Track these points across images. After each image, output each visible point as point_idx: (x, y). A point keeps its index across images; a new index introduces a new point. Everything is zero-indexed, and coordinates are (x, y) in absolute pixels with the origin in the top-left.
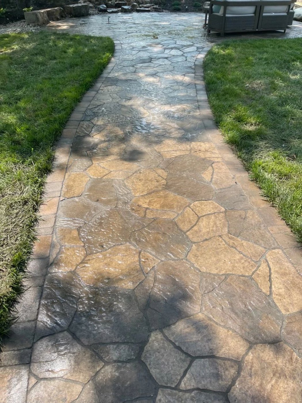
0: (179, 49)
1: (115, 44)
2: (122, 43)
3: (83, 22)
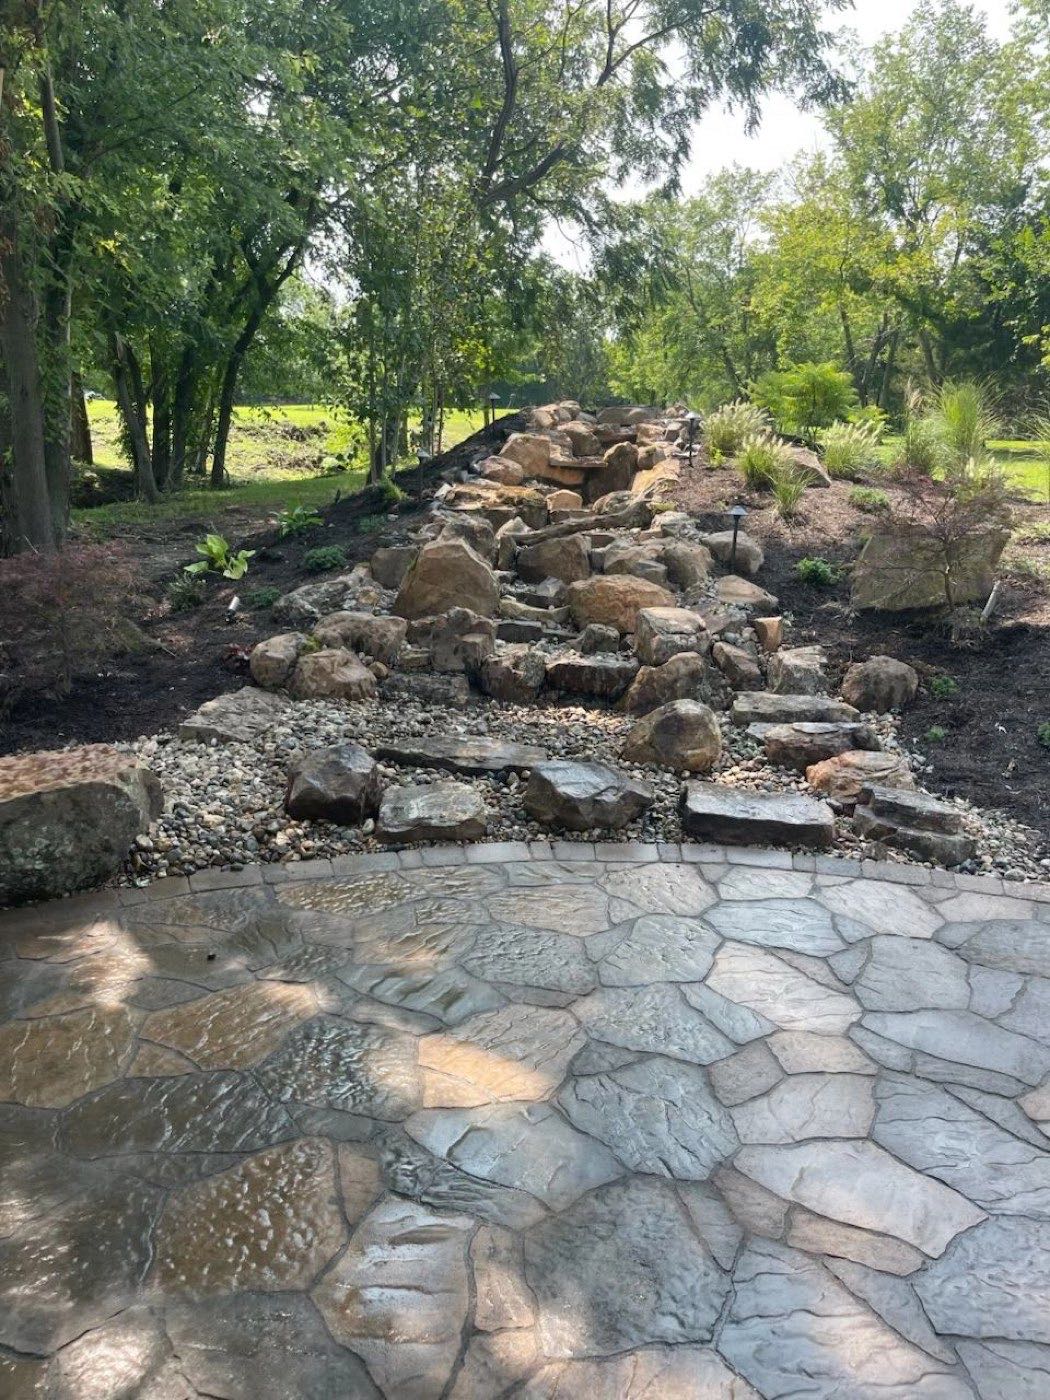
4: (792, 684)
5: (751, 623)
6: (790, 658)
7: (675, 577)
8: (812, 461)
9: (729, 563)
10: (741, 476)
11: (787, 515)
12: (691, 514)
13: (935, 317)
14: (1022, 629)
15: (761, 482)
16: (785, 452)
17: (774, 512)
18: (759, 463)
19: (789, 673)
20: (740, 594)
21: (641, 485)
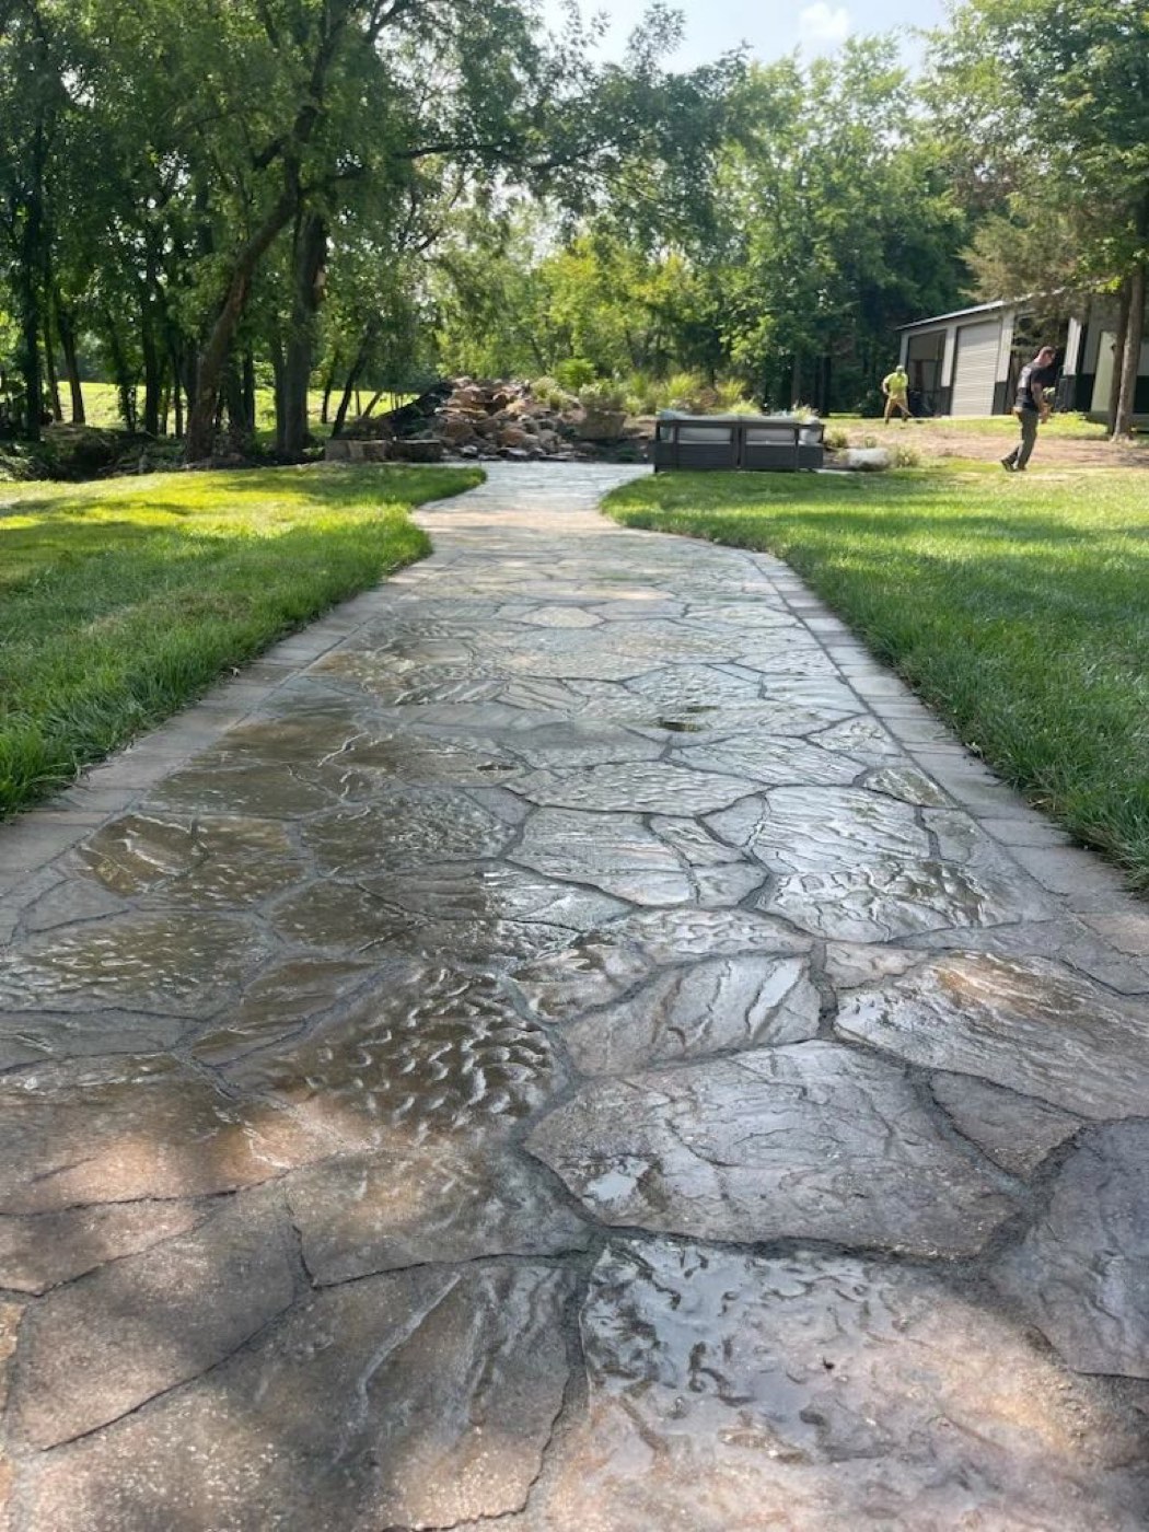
5: (553, 439)
7: (530, 429)
8: (575, 399)
9: (545, 426)
10: (548, 403)
11: (565, 415)
12: (532, 415)
13: (677, 320)
15: (555, 406)
16: (565, 396)
17: (561, 414)
18: (555, 399)
20: (549, 434)
21: (510, 408)
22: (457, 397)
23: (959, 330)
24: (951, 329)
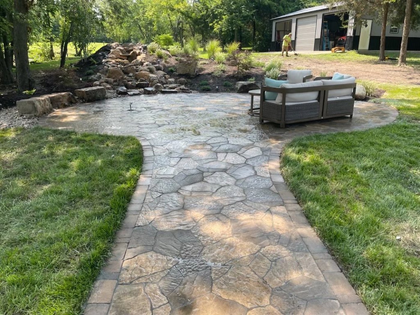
0: (236, 152)
1: (144, 147)
2: (153, 144)
3: (98, 109)
4: (171, 83)
5: (164, 76)
6: (170, 80)
7: (151, 71)
8: (168, 53)
9: (158, 69)
10: (156, 56)
11: (166, 62)
12: (150, 62)
14: (199, 74)
15: (160, 57)
16: (163, 52)
17: (164, 61)
18: (159, 53)
19: (170, 82)
20: (161, 73)
21: (139, 58)
22: (112, 53)
23: (297, 20)
24: (294, 19)
